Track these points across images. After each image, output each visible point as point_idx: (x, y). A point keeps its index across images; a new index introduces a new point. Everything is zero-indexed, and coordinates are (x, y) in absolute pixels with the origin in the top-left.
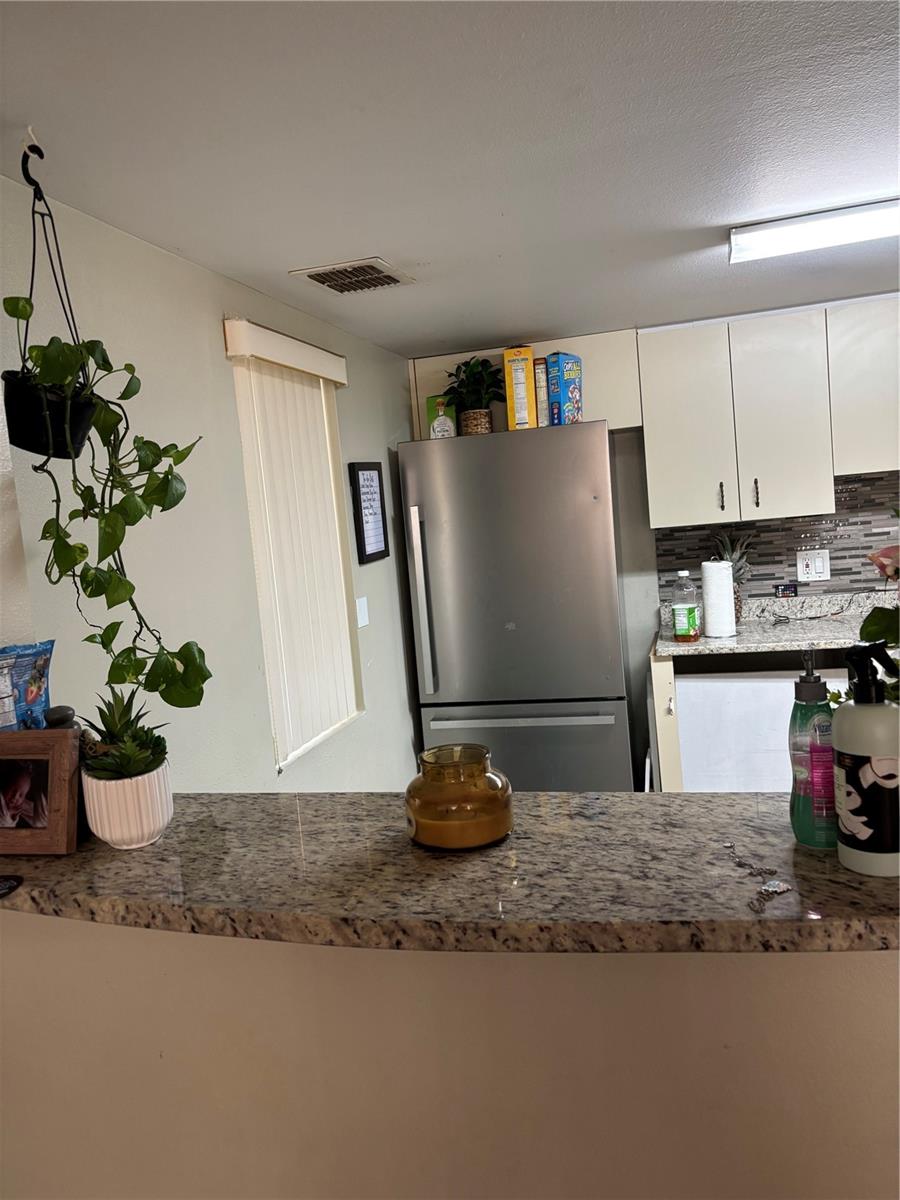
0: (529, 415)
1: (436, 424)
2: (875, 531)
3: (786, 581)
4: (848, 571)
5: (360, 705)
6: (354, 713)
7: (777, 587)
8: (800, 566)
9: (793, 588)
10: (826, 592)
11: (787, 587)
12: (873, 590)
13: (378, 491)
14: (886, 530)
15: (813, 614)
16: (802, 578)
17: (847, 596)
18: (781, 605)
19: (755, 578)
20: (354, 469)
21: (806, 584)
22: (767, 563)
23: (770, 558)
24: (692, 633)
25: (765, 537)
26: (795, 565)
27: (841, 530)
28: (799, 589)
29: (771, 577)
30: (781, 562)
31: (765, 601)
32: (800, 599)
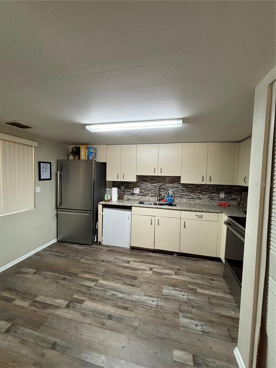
0: (84, 157)
1: (70, 157)
2: (147, 186)
3: (132, 193)
4: (142, 192)
5: (35, 207)
6: (34, 208)
7: (130, 194)
8: (135, 190)
9: (133, 194)
10: (138, 195)
11: (132, 194)
12: (146, 196)
13: (49, 167)
14: (149, 186)
15: (135, 199)
16: (135, 192)
17: (141, 196)
18: (130, 197)
19: (127, 191)
20: (39, 163)
21: (135, 194)
22: (129, 189)
23: (130, 188)
24: (107, 200)
25: (129, 184)
26: (134, 190)
27: (142, 185)
28: (134, 194)
29: (130, 192)
30: (131, 189)
31: (128, 196)
32: (134, 196)
